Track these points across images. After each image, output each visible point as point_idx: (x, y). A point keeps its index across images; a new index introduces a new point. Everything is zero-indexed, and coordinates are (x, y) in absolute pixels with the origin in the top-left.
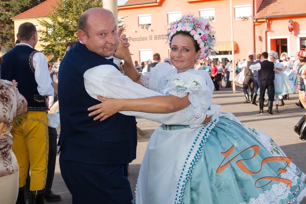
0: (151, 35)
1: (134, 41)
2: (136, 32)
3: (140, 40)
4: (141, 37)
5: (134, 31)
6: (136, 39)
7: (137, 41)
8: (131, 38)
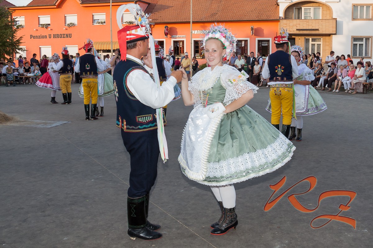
0: (50, 34)
1: (34, 38)
5: (35, 30)
7: (37, 38)
8: (32, 35)
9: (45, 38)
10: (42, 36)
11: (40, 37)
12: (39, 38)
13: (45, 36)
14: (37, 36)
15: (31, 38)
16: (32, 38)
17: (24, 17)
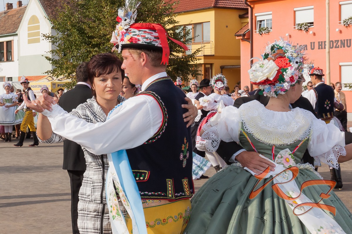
0: (313, 41)
2: (290, 36)
5: (287, 34)
17: (271, 13)
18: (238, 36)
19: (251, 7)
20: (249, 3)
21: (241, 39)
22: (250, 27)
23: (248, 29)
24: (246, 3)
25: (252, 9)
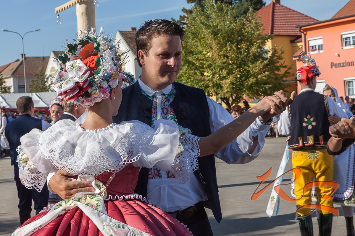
1: (337, 67)
2: (339, 56)
3: (344, 66)
4: (346, 61)
5: (336, 54)
6: (340, 65)
7: (341, 67)
8: (333, 63)
9: (351, 65)
10: (347, 62)
11: (345, 65)
12: (343, 66)
13: (351, 62)
14: (340, 64)
15: (332, 68)
16: (334, 67)
17: (321, 37)
18: (295, 57)
19: (304, 34)
20: (302, 31)
21: (298, 60)
22: (304, 50)
23: (303, 52)
24: (300, 31)
25: (305, 35)
